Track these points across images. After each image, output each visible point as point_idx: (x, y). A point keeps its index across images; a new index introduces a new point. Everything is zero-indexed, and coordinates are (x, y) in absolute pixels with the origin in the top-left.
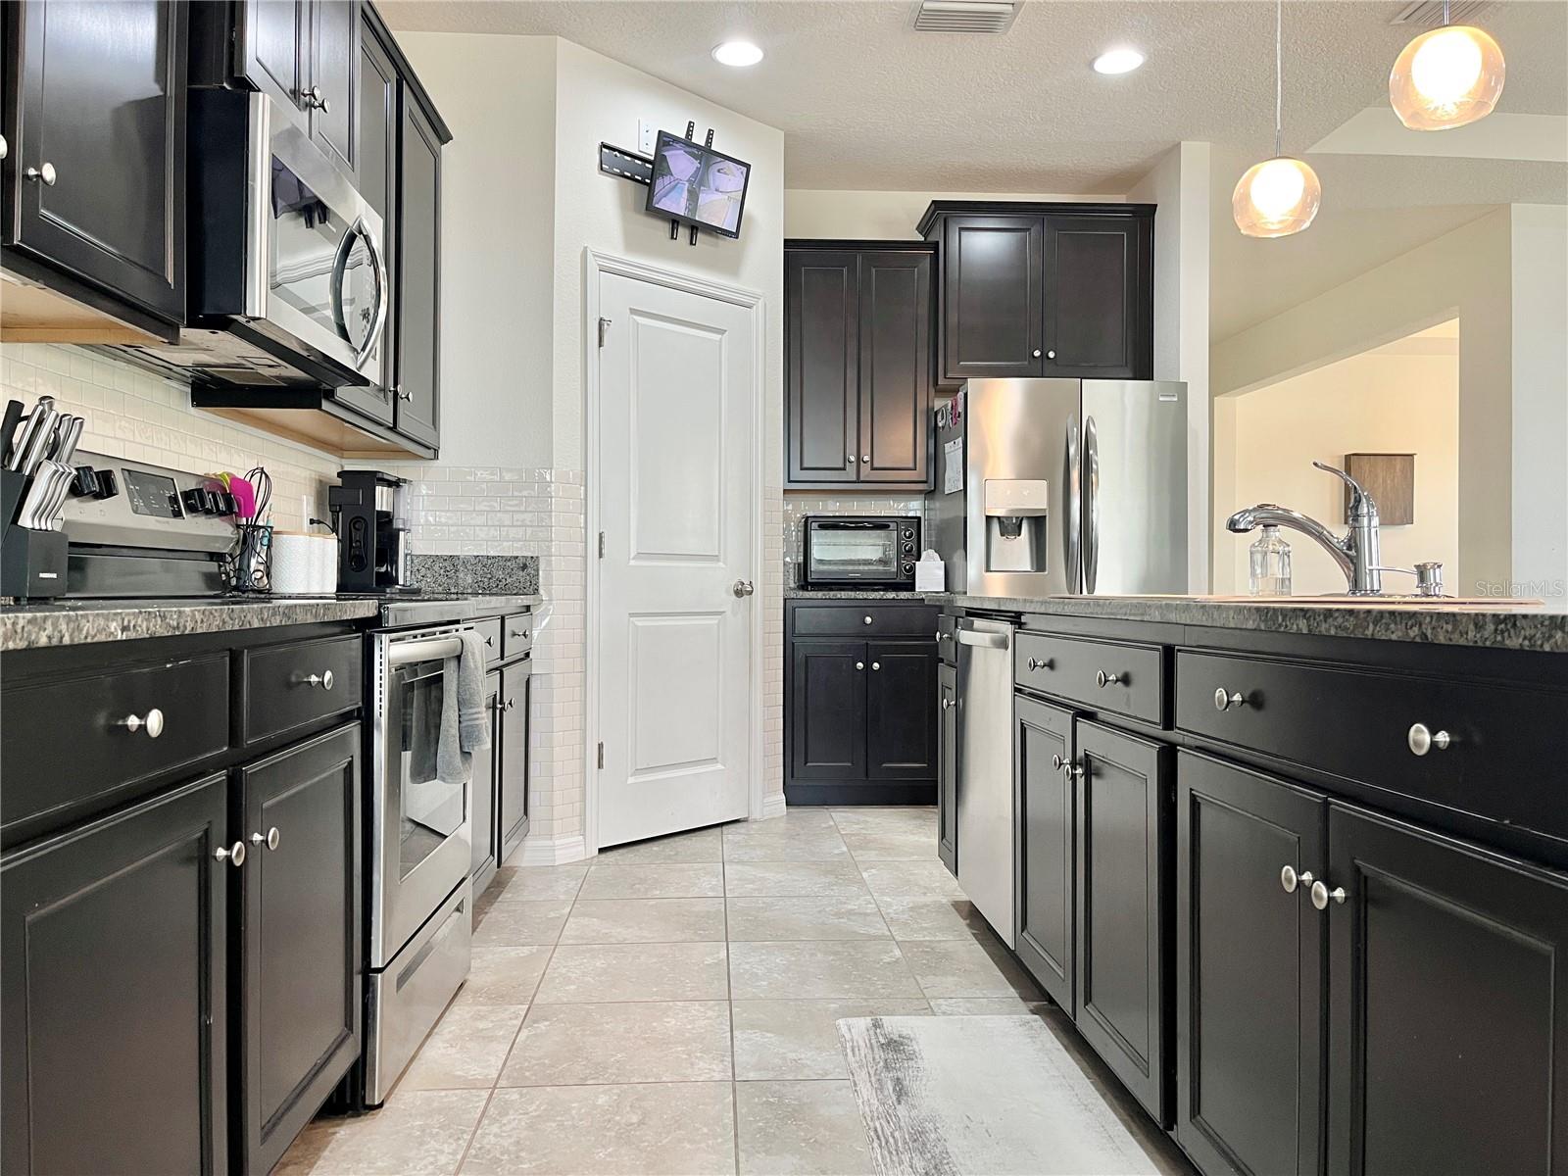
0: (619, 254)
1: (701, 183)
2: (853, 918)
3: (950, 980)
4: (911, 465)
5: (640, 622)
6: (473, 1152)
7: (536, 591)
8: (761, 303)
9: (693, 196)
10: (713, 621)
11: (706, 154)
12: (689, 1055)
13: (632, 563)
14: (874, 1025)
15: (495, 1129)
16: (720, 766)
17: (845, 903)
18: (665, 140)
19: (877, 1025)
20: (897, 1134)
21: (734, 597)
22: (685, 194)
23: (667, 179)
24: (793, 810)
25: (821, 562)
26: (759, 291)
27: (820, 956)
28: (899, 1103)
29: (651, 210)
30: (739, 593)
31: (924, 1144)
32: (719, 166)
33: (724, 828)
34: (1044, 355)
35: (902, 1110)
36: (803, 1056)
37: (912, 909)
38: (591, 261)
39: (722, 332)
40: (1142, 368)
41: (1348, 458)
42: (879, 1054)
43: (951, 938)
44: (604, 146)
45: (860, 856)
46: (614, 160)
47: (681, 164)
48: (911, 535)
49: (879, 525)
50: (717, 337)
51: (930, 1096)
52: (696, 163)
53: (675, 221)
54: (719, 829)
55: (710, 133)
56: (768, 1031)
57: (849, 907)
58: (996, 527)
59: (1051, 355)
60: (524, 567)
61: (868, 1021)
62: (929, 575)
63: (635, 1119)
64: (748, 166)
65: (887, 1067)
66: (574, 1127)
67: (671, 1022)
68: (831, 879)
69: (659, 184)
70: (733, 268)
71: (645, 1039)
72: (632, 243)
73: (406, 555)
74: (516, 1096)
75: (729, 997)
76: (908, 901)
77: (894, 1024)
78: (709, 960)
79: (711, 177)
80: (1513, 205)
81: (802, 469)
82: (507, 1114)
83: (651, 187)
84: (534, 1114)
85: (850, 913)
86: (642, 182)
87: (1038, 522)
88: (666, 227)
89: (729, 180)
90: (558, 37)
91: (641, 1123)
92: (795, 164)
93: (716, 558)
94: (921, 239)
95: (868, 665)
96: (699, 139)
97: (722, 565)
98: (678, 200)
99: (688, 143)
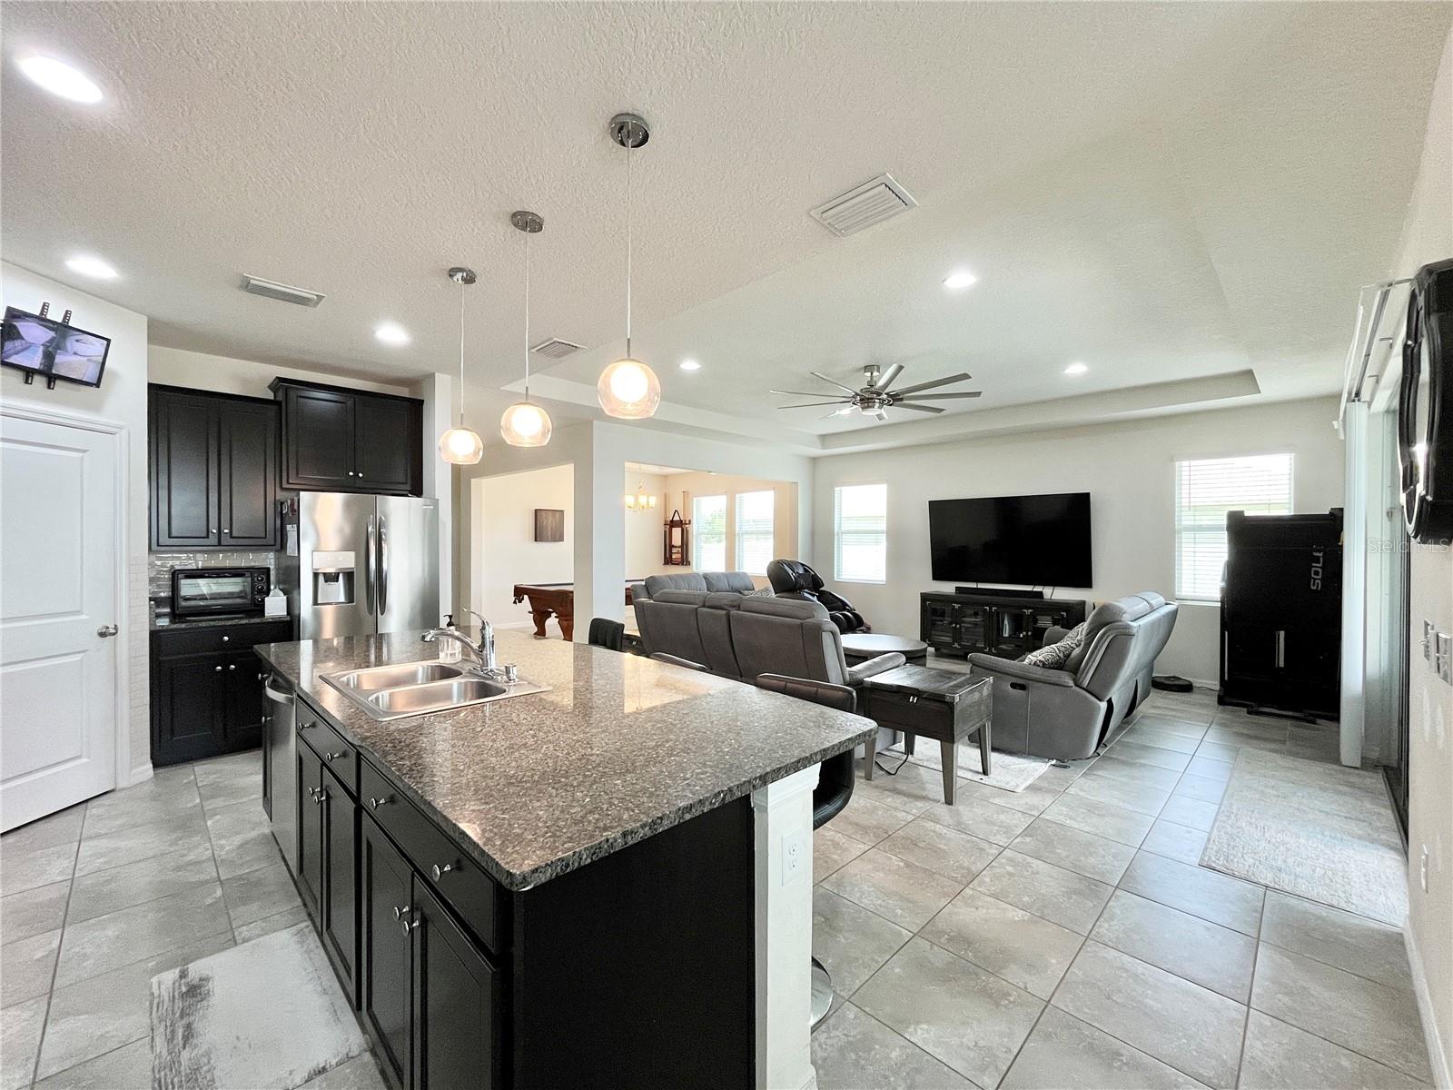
1: (58, 347)
2: (190, 868)
3: (255, 906)
4: (263, 535)
8: (124, 433)
10: (77, 658)
11: (63, 329)
14: (181, 977)
16: (84, 760)
17: (186, 855)
19: (183, 975)
20: (176, 1080)
21: (99, 638)
24: (160, 771)
25: (186, 599)
26: (123, 424)
27: (150, 916)
28: (184, 1047)
30: (103, 635)
31: (196, 1080)
32: (78, 338)
33: (89, 804)
34: (356, 475)
35: (185, 1054)
36: (110, 1028)
37: (241, 846)
39: (85, 451)
40: (416, 487)
41: (536, 510)
42: (179, 1004)
43: (263, 865)
45: (209, 805)
48: (262, 579)
49: (236, 573)
50: (78, 455)
51: (213, 1029)
53: (29, 373)
54: (84, 805)
55: (67, 312)
56: (82, 1014)
57: (189, 859)
58: (321, 579)
59: (361, 475)
61: (177, 971)
62: (275, 605)
64: (108, 341)
65: (182, 1017)
68: (179, 834)
70: (95, 407)
75: (52, 988)
76: (238, 840)
77: (196, 969)
78: (39, 955)
80: (594, 422)
81: (169, 537)
85: (190, 863)
87: (349, 576)
92: (161, 333)
93: (79, 612)
94: (271, 396)
95: (226, 667)
96: (55, 315)
97: (83, 617)
99: (42, 319)
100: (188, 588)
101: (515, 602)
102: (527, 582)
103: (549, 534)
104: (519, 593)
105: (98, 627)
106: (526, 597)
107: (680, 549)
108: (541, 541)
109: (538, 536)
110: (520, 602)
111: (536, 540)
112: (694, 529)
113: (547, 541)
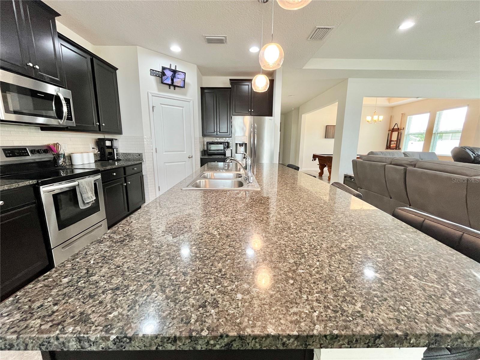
0: (157, 92)
1: (174, 77)
4: (227, 132)
5: (166, 164)
7: (142, 160)
8: (192, 101)
9: (172, 80)
10: (184, 163)
11: (175, 72)
13: (164, 153)
18: (164, 68)
22: (170, 79)
23: (165, 76)
25: (210, 150)
26: (191, 99)
29: (162, 83)
30: (189, 158)
32: (178, 73)
34: (251, 110)
38: (149, 94)
39: (183, 107)
40: (270, 114)
41: (326, 126)
44: (151, 70)
46: (153, 72)
47: (169, 74)
48: (226, 145)
49: (221, 143)
50: (182, 108)
52: (172, 73)
53: (170, 85)
55: (176, 66)
58: (238, 145)
59: (253, 110)
60: (140, 155)
62: (228, 153)
64: (185, 73)
69: (163, 77)
70: (185, 94)
72: (159, 90)
79: (176, 76)
80: (349, 79)
81: (206, 133)
83: (162, 77)
86: (159, 76)
87: (246, 144)
88: (168, 86)
89: (181, 76)
90: (138, 46)
92: (203, 71)
93: (184, 151)
94: (230, 86)
96: (173, 68)
97: (185, 152)
98: (169, 81)
100: (213, 147)
101: (313, 160)
102: (318, 153)
103: (331, 135)
104: (315, 157)
105: (188, 156)
106: (317, 159)
107: (396, 142)
108: (327, 138)
109: (326, 136)
110: (315, 160)
111: (325, 138)
112: (406, 132)
113: (330, 138)
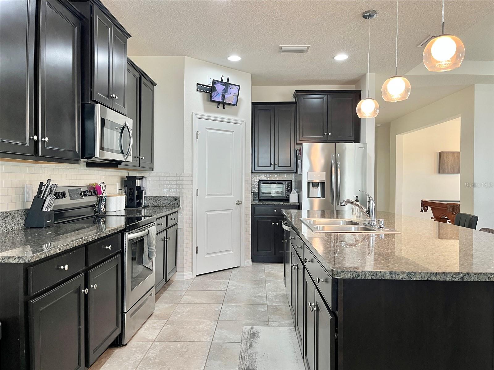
0: (202, 113)
1: (225, 92)
2: (258, 298)
3: (277, 316)
4: (290, 166)
5: (208, 213)
6: (145, 357)
7: (179, 206)
8: (244, 123)
9: (223, 96)
10: (230, 212)
11: (227, 85)
12: (203, 335)
13: (206, 197)
14: (251, 329)
15: (152, 352)
16: (232, 252)
17: (258, 293)
18: (215, 82)
19: (252, 328)
20: (246, 357)
21: (236, 205)
22: (221, 96)
23: (215, 92)
24: (254, 264)
25: (263, 193)
26: (243, 119)
27: (245, 309)
28: (249, 349)
29: (211, 101)
30: (237, 204)
31: (251, 359)
32: (231, 87)
33: (233, 269)
34: (328, 134)
35: (249, 351)
36: (231, 336)
37: (275, 296)
38: (194, 116)
39: (233, 132)
40: (358, 139)
41: (440, 153)
42: (249, 336)
43: (282, 304)
44: (198, 84)
45: (268, 279)
46: (201, 88)
47: (220, 88)
48: (289, 186)
49: (280, 182)
50: (231, 133)
51: (258, 347)
52: (224, 87)
53: (218, 103)
54: (231, 269)
55: (228, 78)
56: (225, 329)
57: (259, 295)
58: (311, 185)
59: (330, 134)
60: (176, 199)
61: (250, 327)
62: (293, 198)
63: (185, 350)
64: (239, 86)
65: (250, 340)
66: (170, 352)
67: (202, 326)
68: (257, 286)
69: (213, 94)
70: (236, 114)
71: (194, 330)
72: (206, 110)
73: (145, 197)
74: (158, 344)
75: (218, 319)
76: (275, 293)
77: (256, 328)
78: (216, 309)
79: (228, 90)
80: (475, 85)
81: (258, 167)
82: (155, 348)
83: (211, 94)
84: (162, 348)
85: (259, 296)
86: (209, 93)
87: (323, 184)
88: (216, 104)
89: (234, 90)
90: (185, 56)
91: (186, 351)
92: (256, 81)
93: (231, 194)
95: (275, 223)
96: (225, 80)
97: (232, 196)
98: (219, 98)
99: (221, 82)
100: (265, 188)
101: (422, 211)
102: (429, 199)
103: (449, 168)
104: (425, 205)
105: (236, 201)
106: (429, 208)
108: (443, 173)
109: (441, 170)
110: (425, 211)
111: (439, 173)
113: (448, 173)
